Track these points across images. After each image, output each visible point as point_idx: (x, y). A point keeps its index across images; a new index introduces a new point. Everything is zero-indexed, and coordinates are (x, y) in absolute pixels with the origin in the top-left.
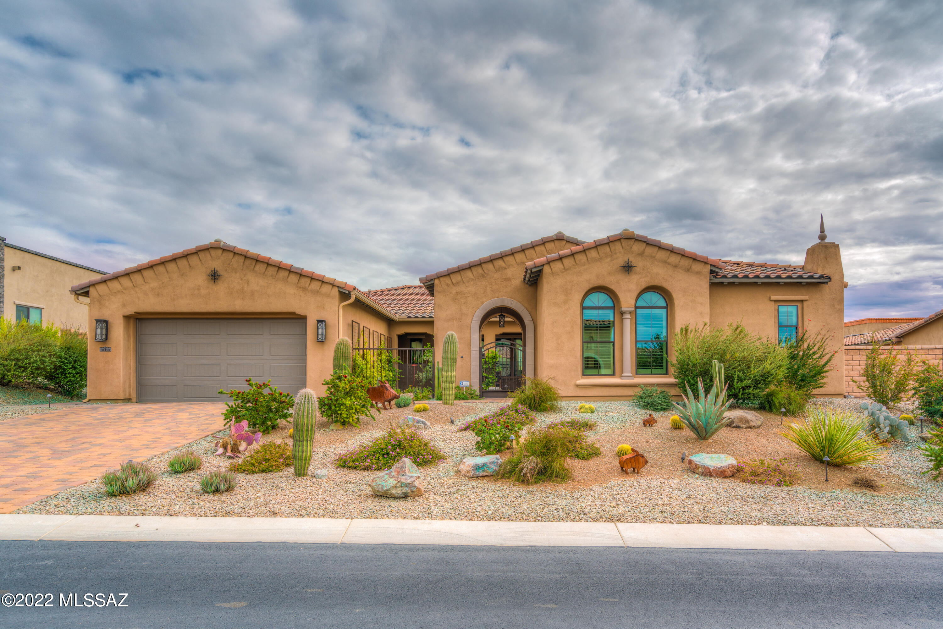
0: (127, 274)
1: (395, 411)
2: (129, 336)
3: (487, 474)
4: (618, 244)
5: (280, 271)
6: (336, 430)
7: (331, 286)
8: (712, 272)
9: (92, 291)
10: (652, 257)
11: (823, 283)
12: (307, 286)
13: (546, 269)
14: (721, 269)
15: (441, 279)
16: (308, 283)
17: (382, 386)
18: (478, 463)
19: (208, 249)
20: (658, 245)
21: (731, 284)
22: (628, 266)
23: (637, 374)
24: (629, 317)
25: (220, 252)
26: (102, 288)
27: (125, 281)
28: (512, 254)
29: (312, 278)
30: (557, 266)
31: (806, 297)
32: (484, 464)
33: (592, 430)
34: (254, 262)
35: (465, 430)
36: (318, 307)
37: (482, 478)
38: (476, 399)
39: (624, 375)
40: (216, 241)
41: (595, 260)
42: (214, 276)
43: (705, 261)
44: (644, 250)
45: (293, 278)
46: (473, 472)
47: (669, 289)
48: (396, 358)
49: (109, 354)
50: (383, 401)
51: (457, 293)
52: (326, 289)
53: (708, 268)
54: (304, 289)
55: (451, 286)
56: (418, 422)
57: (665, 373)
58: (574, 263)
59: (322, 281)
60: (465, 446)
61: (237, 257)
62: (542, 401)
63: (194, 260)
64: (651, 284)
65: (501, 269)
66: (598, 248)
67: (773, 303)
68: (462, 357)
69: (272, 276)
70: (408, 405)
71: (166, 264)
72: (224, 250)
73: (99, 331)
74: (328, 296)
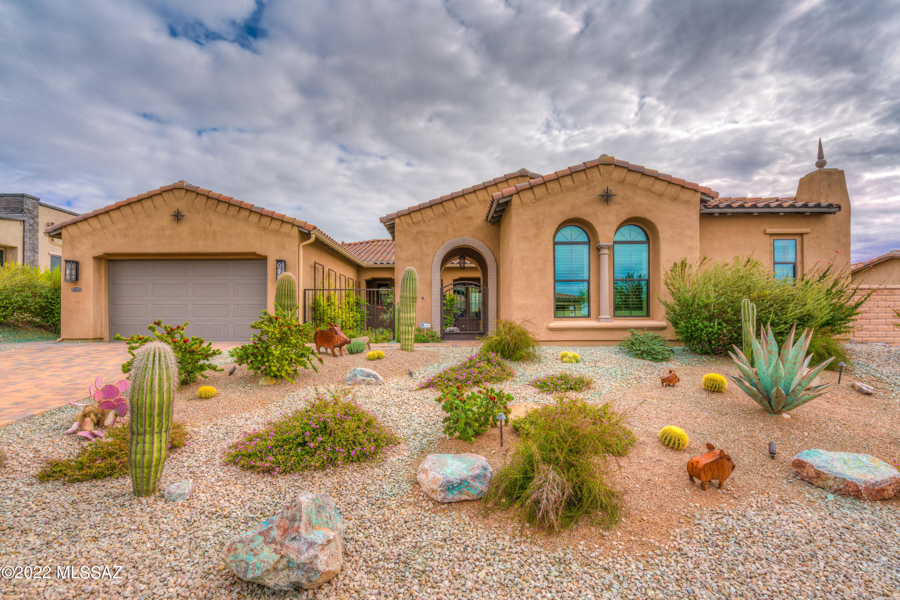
0: (96, 215)
1: (346, 359)
2: (100, 277)
3: (467, 497)
4: (595, 170)
5: (241, 210)
6: (265, 386)
7: (290, 226)
8: (703, 201)
9: (64, 232)
10: (634, 185)
11: (830, 213)
12: (267, 225)
13: (515, 200)
14: (713, 198)
15: (402, 218)
16: (269, 223)
17: (331, 329)
18: (451, 478)
19: (171, 190)
20: (641, 171)
21: (723, 215)
22: (608, 195)
23: (614, 316)
24: (607, 252)
25: (183, 192)
26: (72, 230)
27: (94, 222)
28: (475, 192)
29: (273, 217)
30: (527, 196)
31: (807, 230)
32: (462, 480)
33: (589, 388)
34: (216, 202)
35: (426, 387)
36: (278, 247)
37: (457, 506)
38: (437, 342)
39: (600, 317)
40: (180, 182)
41: (569, 189)
42: (178, 217)
43: (695, 188)
44: (625, 177)
45: (254, 218)
46: (443, 495)
47: (653, 220)
48: (364, 300)
49: (80, 294)
50: (332, 347)
51: (418, 233)
52: (286, 228)
53: (698, 196)
54: (265, 229)
55: (412, 225)
56: (368, 375)
57: (645, 314)
58: (547, 193)
59: (282, 220)
60: (427, 415)
61: (199, 197)
62: (518, 349)
63: (158, 200)
64: (632, 216)
65: (464, 207)
66: (574, 175)
67: (768, 237)
68: (423, 298)
69: (233, 216)
70: (362, 351)
71: (132, 205)
72: (187, 190)
73: (68, 272)
74: (288, 235)
